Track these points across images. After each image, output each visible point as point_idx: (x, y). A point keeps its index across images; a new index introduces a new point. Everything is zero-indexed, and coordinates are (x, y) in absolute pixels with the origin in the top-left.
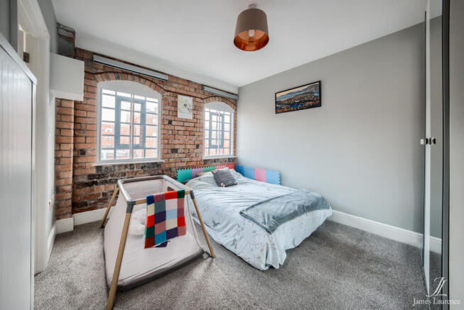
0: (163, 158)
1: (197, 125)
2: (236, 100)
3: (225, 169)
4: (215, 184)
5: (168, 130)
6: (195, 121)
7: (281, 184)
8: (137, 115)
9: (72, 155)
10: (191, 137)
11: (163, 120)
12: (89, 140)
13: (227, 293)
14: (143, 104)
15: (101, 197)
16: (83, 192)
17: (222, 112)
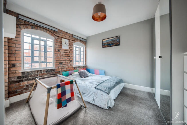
0: (56, 67)
1: (70, 52)
2: (86, 42)
3: (83, 70)
4: (80, 77)
5: (58, 54)
6: (70, 50)
7: (105, 75)
8: (43, 47)
9: (7, 67)
10: (68, 57)
11: (55, 49)
12: (17, 59)
13: (96, 121)
14: (45, 41)
15: (25, 87)
16: (15, 85)
17: (80, 47)
